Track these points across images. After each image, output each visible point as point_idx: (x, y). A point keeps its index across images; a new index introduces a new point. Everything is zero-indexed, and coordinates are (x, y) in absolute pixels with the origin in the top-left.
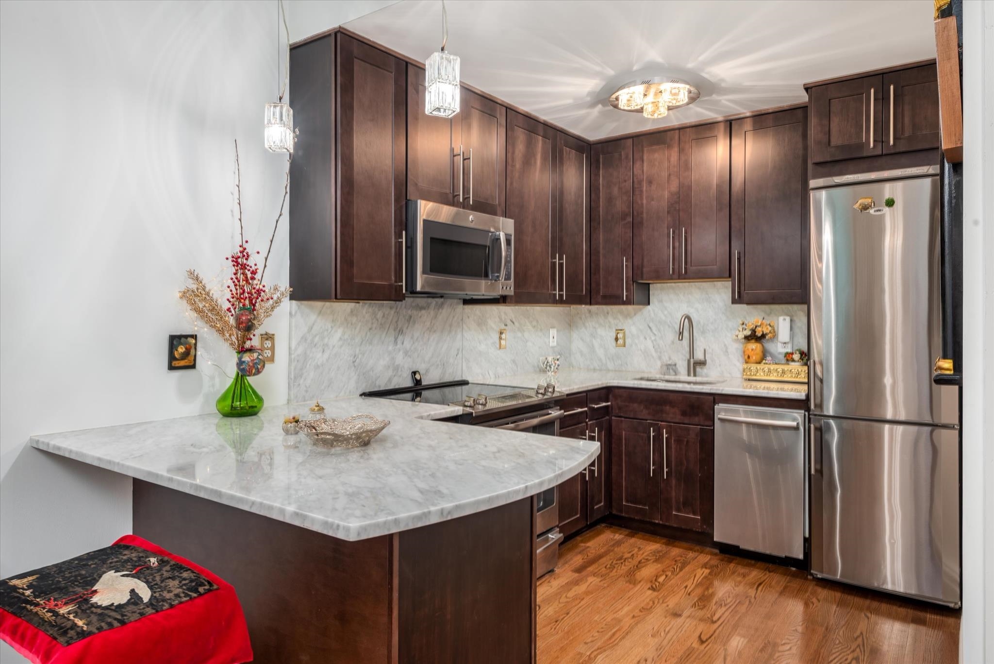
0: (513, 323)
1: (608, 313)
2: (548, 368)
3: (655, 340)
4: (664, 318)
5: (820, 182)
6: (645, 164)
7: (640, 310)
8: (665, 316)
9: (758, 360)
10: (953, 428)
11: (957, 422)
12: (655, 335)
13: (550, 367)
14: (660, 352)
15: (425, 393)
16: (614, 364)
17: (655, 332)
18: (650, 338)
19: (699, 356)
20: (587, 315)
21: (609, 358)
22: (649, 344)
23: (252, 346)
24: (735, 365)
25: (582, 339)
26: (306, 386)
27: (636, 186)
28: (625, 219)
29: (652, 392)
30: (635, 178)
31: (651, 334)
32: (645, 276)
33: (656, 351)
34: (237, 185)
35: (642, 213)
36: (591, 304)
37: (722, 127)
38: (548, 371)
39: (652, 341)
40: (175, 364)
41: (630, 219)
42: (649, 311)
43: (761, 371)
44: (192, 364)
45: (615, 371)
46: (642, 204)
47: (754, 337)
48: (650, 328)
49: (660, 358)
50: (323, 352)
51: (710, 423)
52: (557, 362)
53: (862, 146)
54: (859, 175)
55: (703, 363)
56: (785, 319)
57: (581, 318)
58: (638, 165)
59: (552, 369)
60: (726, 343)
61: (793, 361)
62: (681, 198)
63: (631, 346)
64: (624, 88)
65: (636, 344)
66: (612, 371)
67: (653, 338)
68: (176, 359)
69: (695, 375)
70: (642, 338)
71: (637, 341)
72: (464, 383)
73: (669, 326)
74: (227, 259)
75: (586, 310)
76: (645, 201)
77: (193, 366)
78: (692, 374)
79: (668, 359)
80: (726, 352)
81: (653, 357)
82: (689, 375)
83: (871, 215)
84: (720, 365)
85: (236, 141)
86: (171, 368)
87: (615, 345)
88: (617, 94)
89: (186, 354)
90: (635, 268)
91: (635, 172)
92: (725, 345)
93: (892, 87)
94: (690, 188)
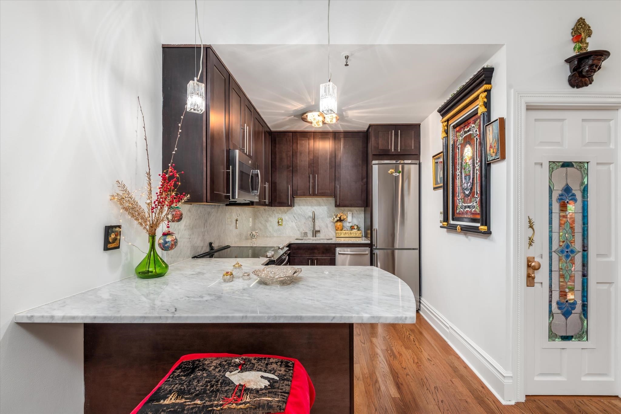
0: (240, 215)
1: (274, 210)
2: (253, 237)
3: (297, 222)
4: (300, 212)
5: (376, 162)
6: (298, 145)
7: (290, 209)
8: (301, 212)
9: (341, 229)
10: (417, 249)
11: (418, 247)
12: (297, 220)
13: (254, 236)
14: (299, 228)
15: (216, 254)
16: (277, 234)
17: (297, 219)
18: (294, 221)
19: (317, 228)
20: (263, 211)
21: (274, 231)
22: (294, 224)
23: (169, 232)
24: (330, 232)
25: (261, 223)
26: (171, 255)
27: (294, 154)
28: (289, 168)
29: (309, 245)
30: (293, 151)
31: (295, 220)
32: (298, 195)
33: (297, 227)
34: (144, 127)
35: (297, 166)
36: (272, 206)
37: (332, 134)
38: (253, 238)
39: (295, 223)
40: (109, 246)
41: (291, 168)
42: (294, 210)
43: (342, 233)
44: (118, 246)
45: (277, 237)
46: (297, 162)
47: (340, 220)
48: (294, 217)
49: (299, 230)
50: (178, 234)
51: (334, 256)
52: (257, 234)
53: (388, 150)
54: (389, 161)
55: (319, 231)
56: (350, 213)
57: (260, 213)
58: (295, 145)
59: (255, 238)
60: (327, 223)
61: (354, 229)
62: (314, 162)
63: (285, 225)
64: (312, 112)
65: (288, 224)
66: (276, 237)
67: (296, 222)
68: (110, 243)
69: (315, 237)
70: (290, 222)
71: (288, 223)
72: (228, 247)
73: (303, 216)
74: (160, 175)
75: (263, 209)
76: (298, 162)
77: (118, 247)
78: (314, 237)
79: (302, 230)
80: (327, 227)
81: (296, 230)
82: (313, 237)
83: (394, 175)
84: (324, 232)
85: (138, 98)
86: (106, 249)
87: (277, 225)
88: (306, 114)
89: (115, 240)
90: (293, 190)
91: (294, 148)
92: (327, 224)
93: (399, 131)
94: (318, 158)
